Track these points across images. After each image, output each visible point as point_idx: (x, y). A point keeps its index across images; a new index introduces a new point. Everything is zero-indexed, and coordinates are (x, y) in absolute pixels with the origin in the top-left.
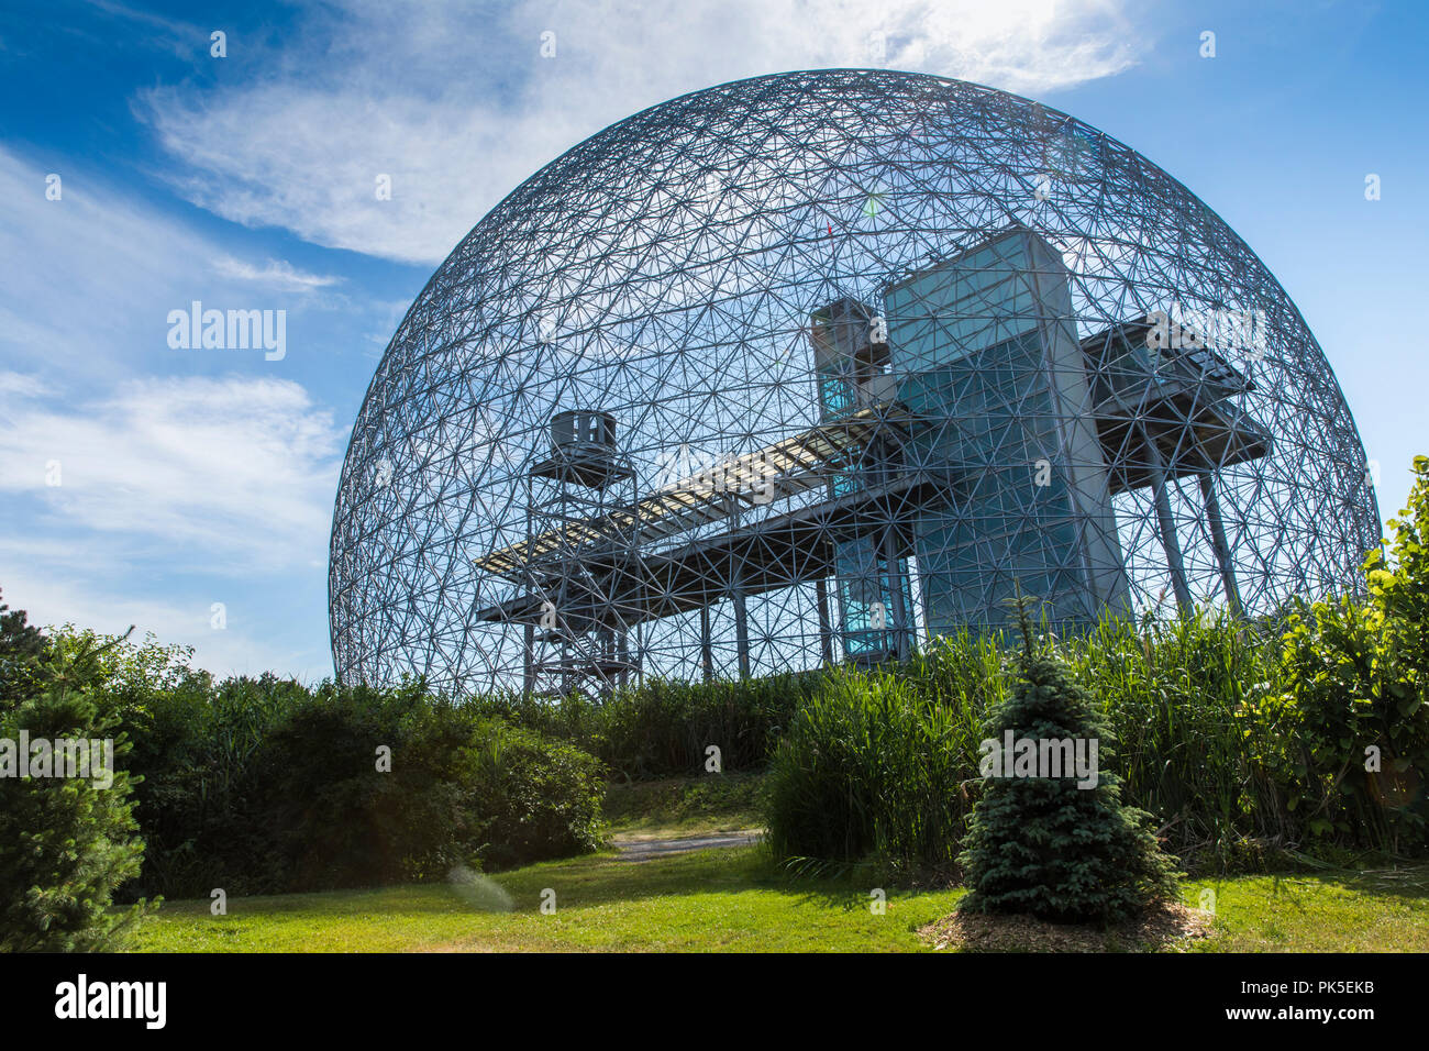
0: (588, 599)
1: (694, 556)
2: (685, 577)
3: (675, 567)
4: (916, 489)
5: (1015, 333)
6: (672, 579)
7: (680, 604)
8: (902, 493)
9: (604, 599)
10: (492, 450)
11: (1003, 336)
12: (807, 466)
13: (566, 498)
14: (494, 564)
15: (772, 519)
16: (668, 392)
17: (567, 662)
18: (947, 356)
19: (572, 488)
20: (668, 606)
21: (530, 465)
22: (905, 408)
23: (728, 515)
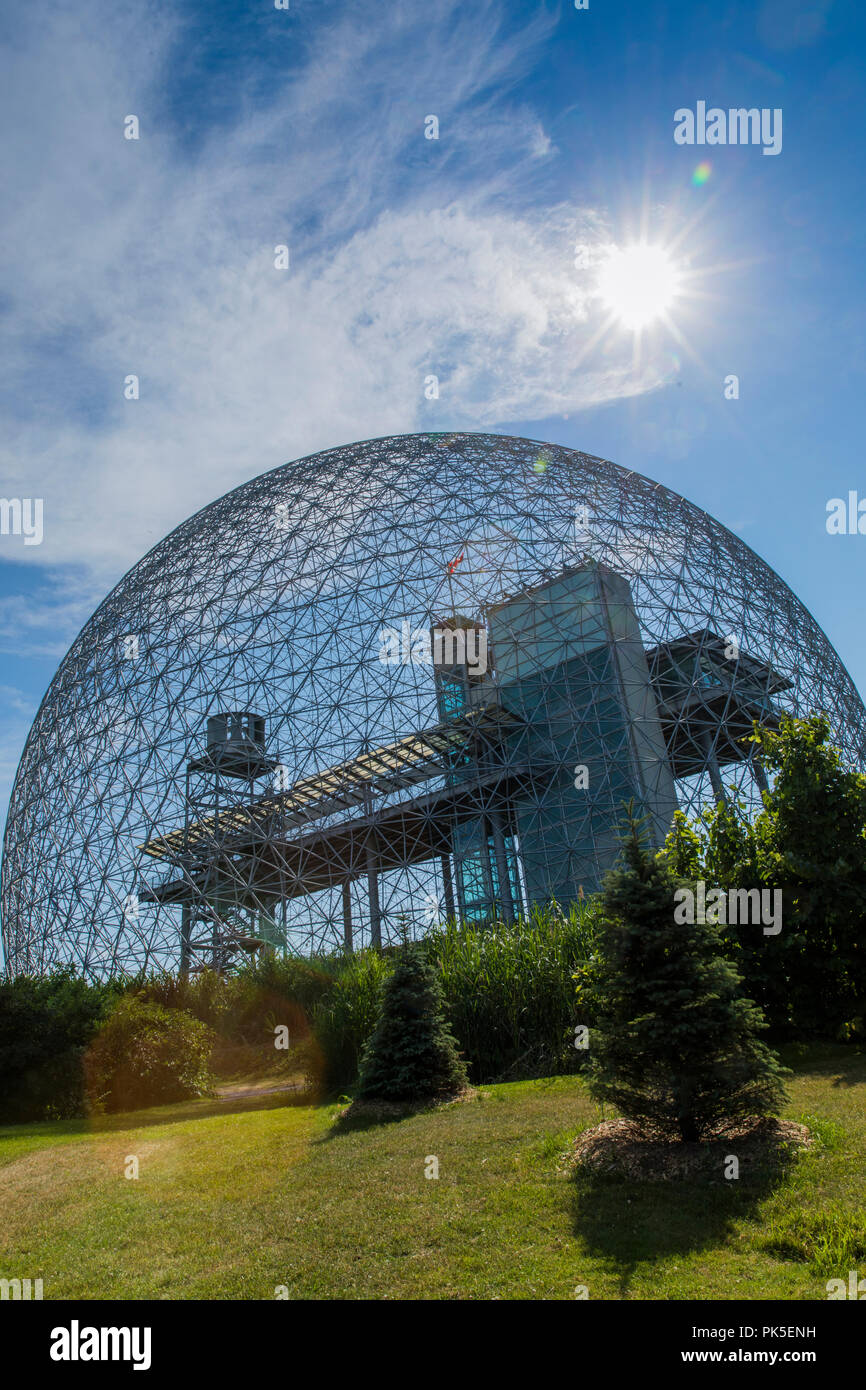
0: (232, 883)
1: (320, 843)
2: (312, 863)
3: (305, 854)
4: (503, 782)
5: (581, 652)
6: (303, 863)
7: (307, 885)
8: (492, 786)
9: (244, 884)
10: (150, 755)
11: (572, 655)
12: (426, 759)
13: (219, 790)
14: (155, 850)
15: (387, 810)
16: (298, 705)
17: (217, 938)
18: (527, 670)
19: (225, 781)
20: (298, 888)
21: (187, 761)
22: (504, 710)
23: (362, 800)
